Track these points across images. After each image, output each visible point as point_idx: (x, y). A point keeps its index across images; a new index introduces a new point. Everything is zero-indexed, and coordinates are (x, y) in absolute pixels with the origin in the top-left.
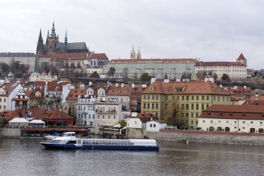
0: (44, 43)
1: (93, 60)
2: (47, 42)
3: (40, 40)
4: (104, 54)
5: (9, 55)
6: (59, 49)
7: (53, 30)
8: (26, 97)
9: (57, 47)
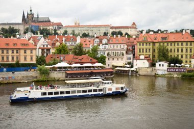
0: (26, 18)
1: (55, 26)
2: (27, 17)
3: (24, 16)
4: (61, 23)
5: (7, 24)
6: (34, 21)
7: (31, 11)
8: (49, 46)
9: (34, 19)
